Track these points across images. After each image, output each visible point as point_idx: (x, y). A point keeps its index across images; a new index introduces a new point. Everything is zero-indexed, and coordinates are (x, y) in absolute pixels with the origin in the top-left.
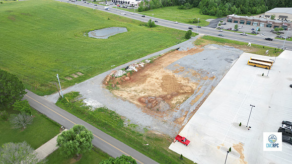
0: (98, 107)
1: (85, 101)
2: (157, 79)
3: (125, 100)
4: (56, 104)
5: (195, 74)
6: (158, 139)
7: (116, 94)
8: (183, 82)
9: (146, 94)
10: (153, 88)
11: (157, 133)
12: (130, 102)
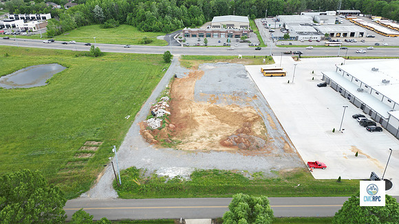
0: (190, 174)
1: (161, 174)
2: (205, 115)
3: (206, 151)
4: (120, 197)
5: (234, 98)
6: (297, 175)
7: (187, 149)
8: (236, 110)
9: (219, 136)
10: (217, 127)
11: (289, 170)
12: (218, 151)
